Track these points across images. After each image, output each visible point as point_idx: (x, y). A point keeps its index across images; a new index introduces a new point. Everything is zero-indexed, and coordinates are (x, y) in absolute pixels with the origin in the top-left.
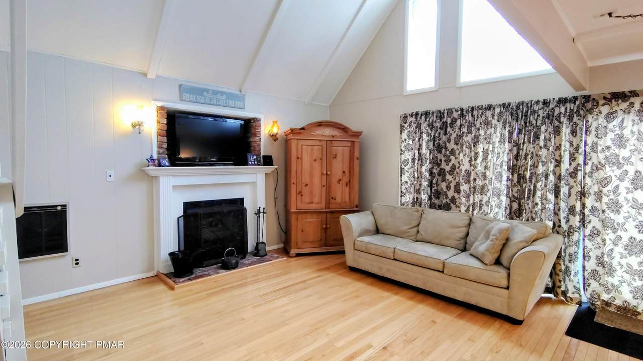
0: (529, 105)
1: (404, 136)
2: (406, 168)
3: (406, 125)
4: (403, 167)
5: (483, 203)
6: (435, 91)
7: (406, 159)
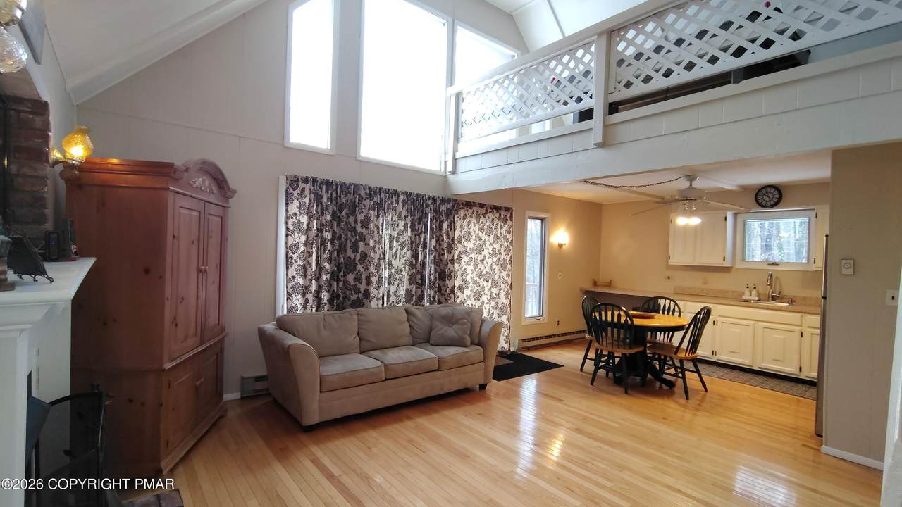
0: (424, 198)
1: (294, 208)
2: (295, 257)
3: (295, 193)
4: (290, 254)
5: (391, 293)
6: (332, 155)
7: (295, 242)
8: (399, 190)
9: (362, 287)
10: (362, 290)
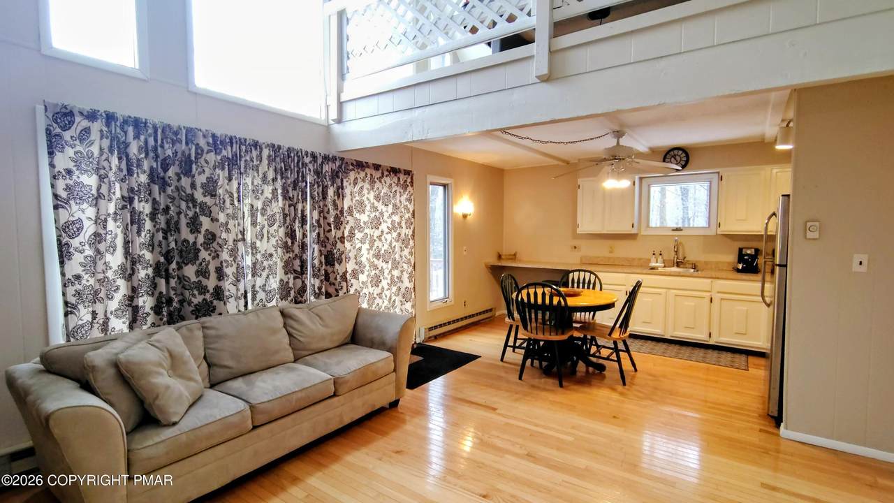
1: (66, 160)
3: (68, 136)
5: (257, 288)
8: (261, 141)
9: (211, 283)
10: (211, 287)
